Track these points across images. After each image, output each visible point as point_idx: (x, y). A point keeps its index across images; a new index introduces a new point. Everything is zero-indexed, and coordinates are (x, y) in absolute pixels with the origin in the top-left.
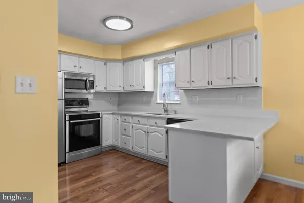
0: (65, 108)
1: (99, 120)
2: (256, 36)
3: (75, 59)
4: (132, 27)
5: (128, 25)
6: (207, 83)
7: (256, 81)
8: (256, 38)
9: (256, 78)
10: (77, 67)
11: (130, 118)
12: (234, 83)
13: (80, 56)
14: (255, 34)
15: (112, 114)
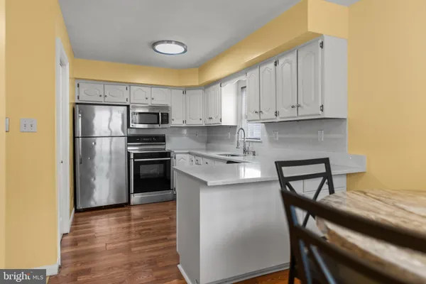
0: (128, 146)
1: (170, 161)
2: (322, 43)
3: (147, 89)
4: (186, 51)
5: (182, 49)
6: (274, 114)
7: (322, 110)
8: (322, 47)
9: (323, 106)
10: (149, 98)
11: (201, 158)
12: (300, 114)
13: (152, 86)
14: (320, 41)
15: (189, 153)
